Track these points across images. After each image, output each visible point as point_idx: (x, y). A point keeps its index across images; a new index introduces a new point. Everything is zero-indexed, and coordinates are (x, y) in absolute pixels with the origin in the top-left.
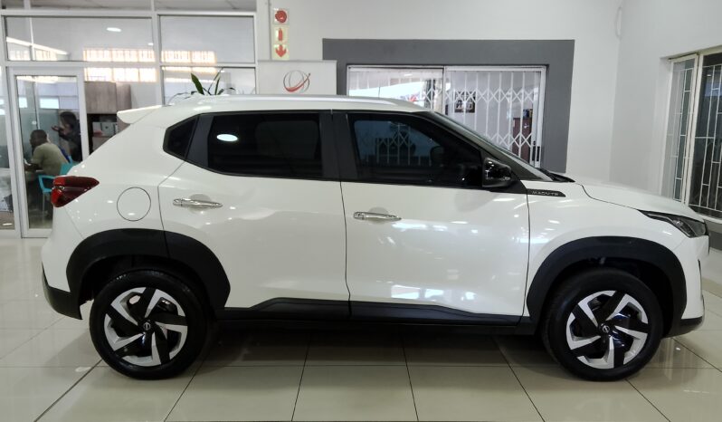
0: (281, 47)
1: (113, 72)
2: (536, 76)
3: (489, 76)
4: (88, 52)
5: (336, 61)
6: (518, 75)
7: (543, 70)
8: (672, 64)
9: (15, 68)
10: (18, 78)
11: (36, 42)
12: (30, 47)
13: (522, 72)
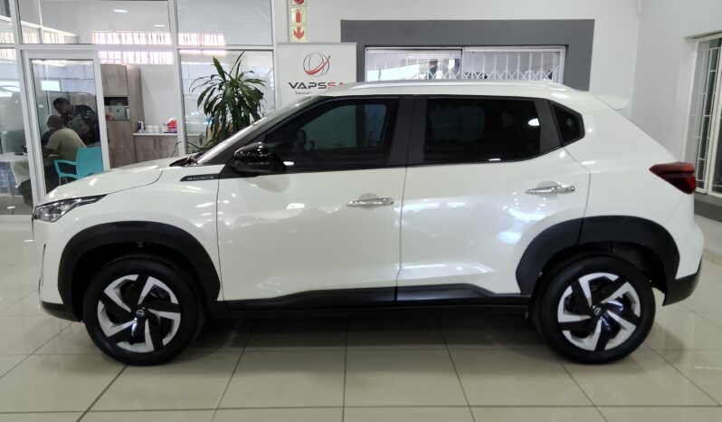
0: (299, 29)
1: (122, 55)
2: (555, 56)
3: (496, 57)
4: (97, 34)
5: (356, 43)
6: (536, 55)
7: (563, 51)
8: (697, 44)
9: (30, 51)
10: (33, 61)
11: (44, 25)
12: (39, 29)
13: (528, 53)
